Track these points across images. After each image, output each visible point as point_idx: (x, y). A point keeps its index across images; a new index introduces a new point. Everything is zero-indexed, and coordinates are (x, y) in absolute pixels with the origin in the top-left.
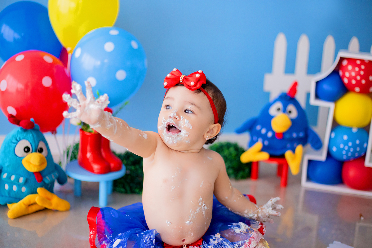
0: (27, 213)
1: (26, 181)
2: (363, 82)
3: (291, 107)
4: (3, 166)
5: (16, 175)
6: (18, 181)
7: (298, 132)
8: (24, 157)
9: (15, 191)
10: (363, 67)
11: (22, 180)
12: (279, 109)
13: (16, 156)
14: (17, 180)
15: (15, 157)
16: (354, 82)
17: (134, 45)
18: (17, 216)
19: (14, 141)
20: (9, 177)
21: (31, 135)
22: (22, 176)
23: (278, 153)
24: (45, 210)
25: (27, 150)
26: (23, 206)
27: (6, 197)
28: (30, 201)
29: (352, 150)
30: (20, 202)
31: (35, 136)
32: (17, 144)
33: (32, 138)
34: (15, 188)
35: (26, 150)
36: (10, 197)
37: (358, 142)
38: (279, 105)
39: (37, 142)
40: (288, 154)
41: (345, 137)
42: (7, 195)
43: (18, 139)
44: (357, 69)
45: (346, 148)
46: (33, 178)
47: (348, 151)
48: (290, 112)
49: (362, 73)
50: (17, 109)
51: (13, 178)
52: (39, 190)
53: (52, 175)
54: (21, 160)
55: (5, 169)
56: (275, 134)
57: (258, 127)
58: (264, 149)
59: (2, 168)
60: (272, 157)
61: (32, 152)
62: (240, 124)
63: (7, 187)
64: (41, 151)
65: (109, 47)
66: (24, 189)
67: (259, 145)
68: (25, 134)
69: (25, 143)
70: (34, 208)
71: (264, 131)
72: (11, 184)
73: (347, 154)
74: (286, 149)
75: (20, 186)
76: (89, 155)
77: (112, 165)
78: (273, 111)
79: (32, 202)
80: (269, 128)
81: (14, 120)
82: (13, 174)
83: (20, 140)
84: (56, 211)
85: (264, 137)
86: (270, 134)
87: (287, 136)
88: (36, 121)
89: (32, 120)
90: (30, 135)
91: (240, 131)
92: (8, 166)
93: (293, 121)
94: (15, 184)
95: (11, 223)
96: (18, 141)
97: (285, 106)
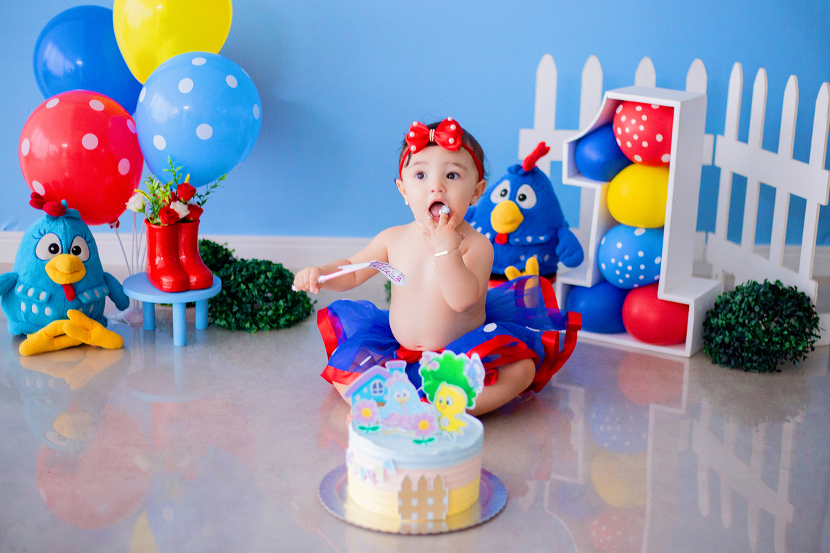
0: (51, 349)
1: (50, 299)
2: (645, 144)
3: (525, 189)
4: (19, 274)
5: (36, 287)
6: (38, 298)
8: (48, 260)
9: (34, 314)
10: (644, 118)
11: (43, 296)
13: (38, 258)
14: (37, 295)
15: (35, 258)
16: (629, 144)
17: (232, 81)
18: (34, 352)
19: (37, 235)
20: (25, 292)
21: (62, 226)
22: (45, 290)
24: (83, 346)
25: (54, 249)
26: (45, 338)
27: (23, 322)
28: (56, 331)
29: (630, 268)
30: (41, 331)
31: (68, 227)
32: (40, 239)
33: (63, 230)
34: (35, 309)
35: (52, 249)
36: (28, 322)
37: (641, 254)
39: (70, 238)
41: (619, 245)
42: (24, 319)
43: (43, 233)
44: (633, 121)
45: (620, 264)
46: (61, 294)
47: (624, 270)
49: (642, 128)
50: (46, 186)
51: (31, 292)
52: (69, 313)
53: (96, 291)
54: (44, 265)
55: (21, 279)
56: (495, 236)
57: (472, 225)
59: (18, 276)
61: (62, 253)
63: (23, 307)
64: (77, 251)
65: (186, 85)
66: (48, 311)
68: (53, 224)
69: (52, 239)
70: (63, 342)
72: (30, 302)
73: (622, 276)
75: (41, 306)
76: (158, 260)
77: (193, 279)
78: (495, 197)
79: (59, 333)
80: (488, 226)
81: (37, 201)
82: (31, 287)
83: (45, 233)
84: (100, 348)
86: (488, 237)
88: (70, 205)
89: (63, 202)
90: (60, 226)
92: (25, 274)
94: (35, 302)
95: (24, 363)
96: (43, 236)
97: (515, 187)
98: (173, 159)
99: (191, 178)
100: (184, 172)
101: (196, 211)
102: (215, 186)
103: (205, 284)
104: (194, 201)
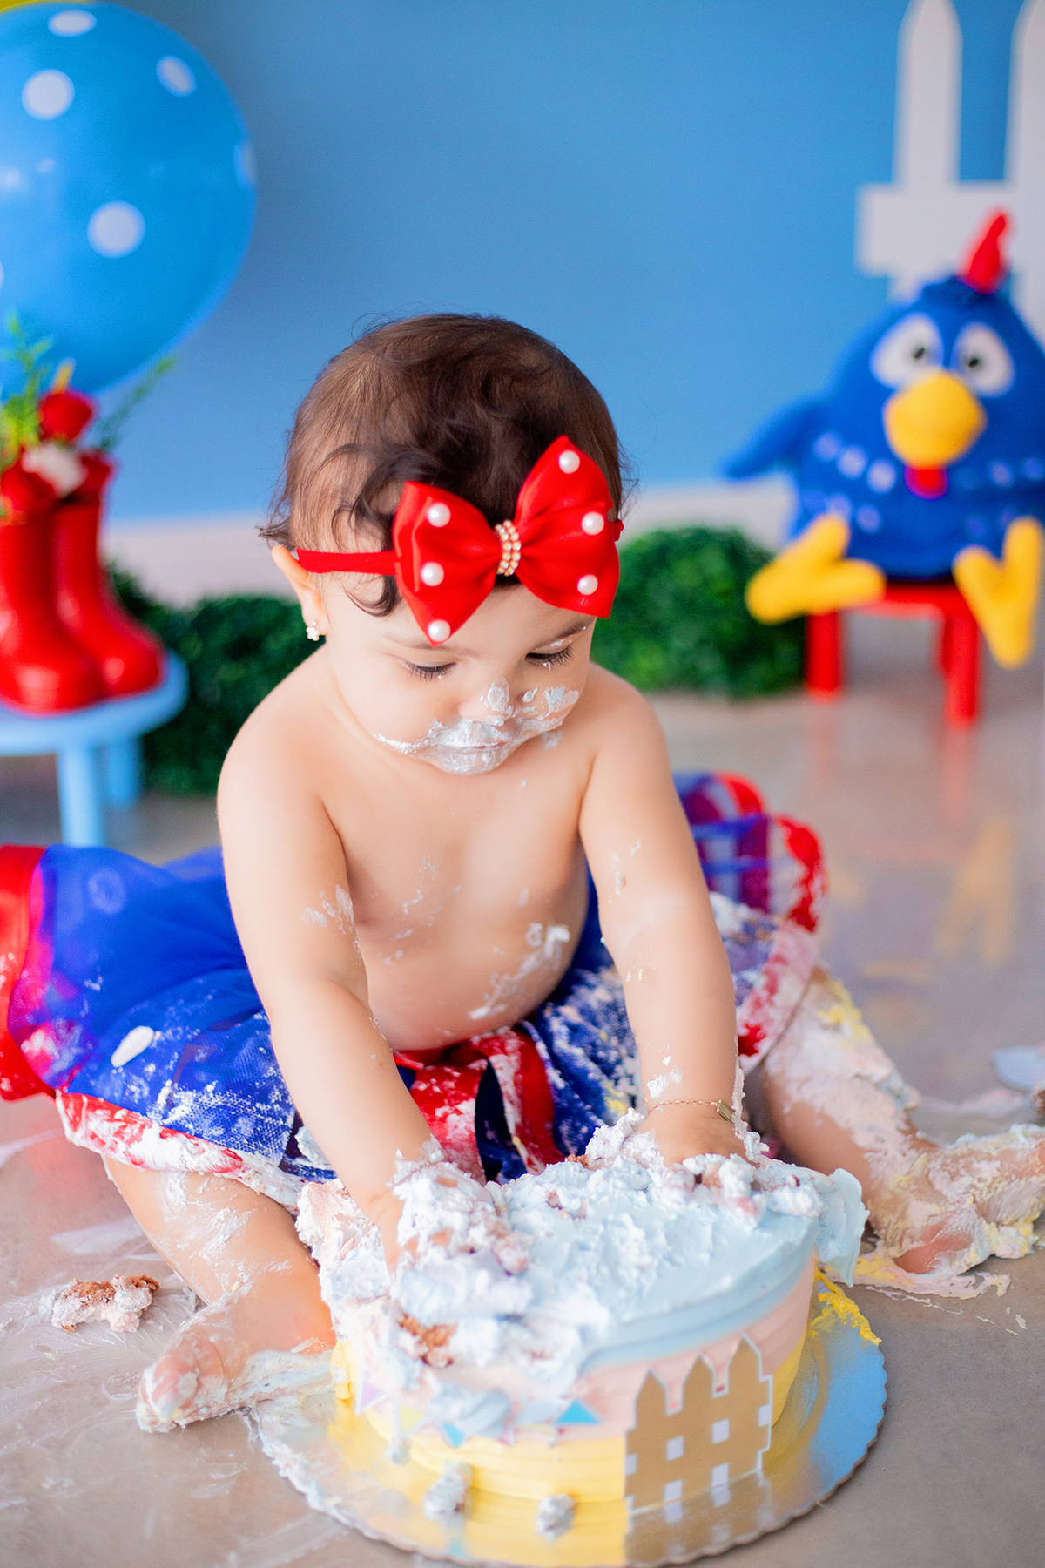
3: (980, 340)
7: (1013, 459)
12: (919, 354)
17: (176, 77)
23: (926, 564)
38: (921, 331)
40: (970, 567)
48: (974, 363)
56: (908, 476)
57: (826, 446)
58: (858, 547)
60: (900, 585)
62: (740, 436)
65: (48, 94)
67: (831, 530)
71: (852, 462)
74: (959, 539)
77: (114, 669)
78: (892, 362)
80: (879, 448)
85: (857, 491)
86: (882, 478)
87: (965, 482)
91: (745, 469)
93: (990, 405)
97: (950, 337)
98: (26, 318)
99: (76, 375)
100: (54, 356)
101: (97, 468)
102: (140, 393)
103: (142, 680)
104: (90, 439)
